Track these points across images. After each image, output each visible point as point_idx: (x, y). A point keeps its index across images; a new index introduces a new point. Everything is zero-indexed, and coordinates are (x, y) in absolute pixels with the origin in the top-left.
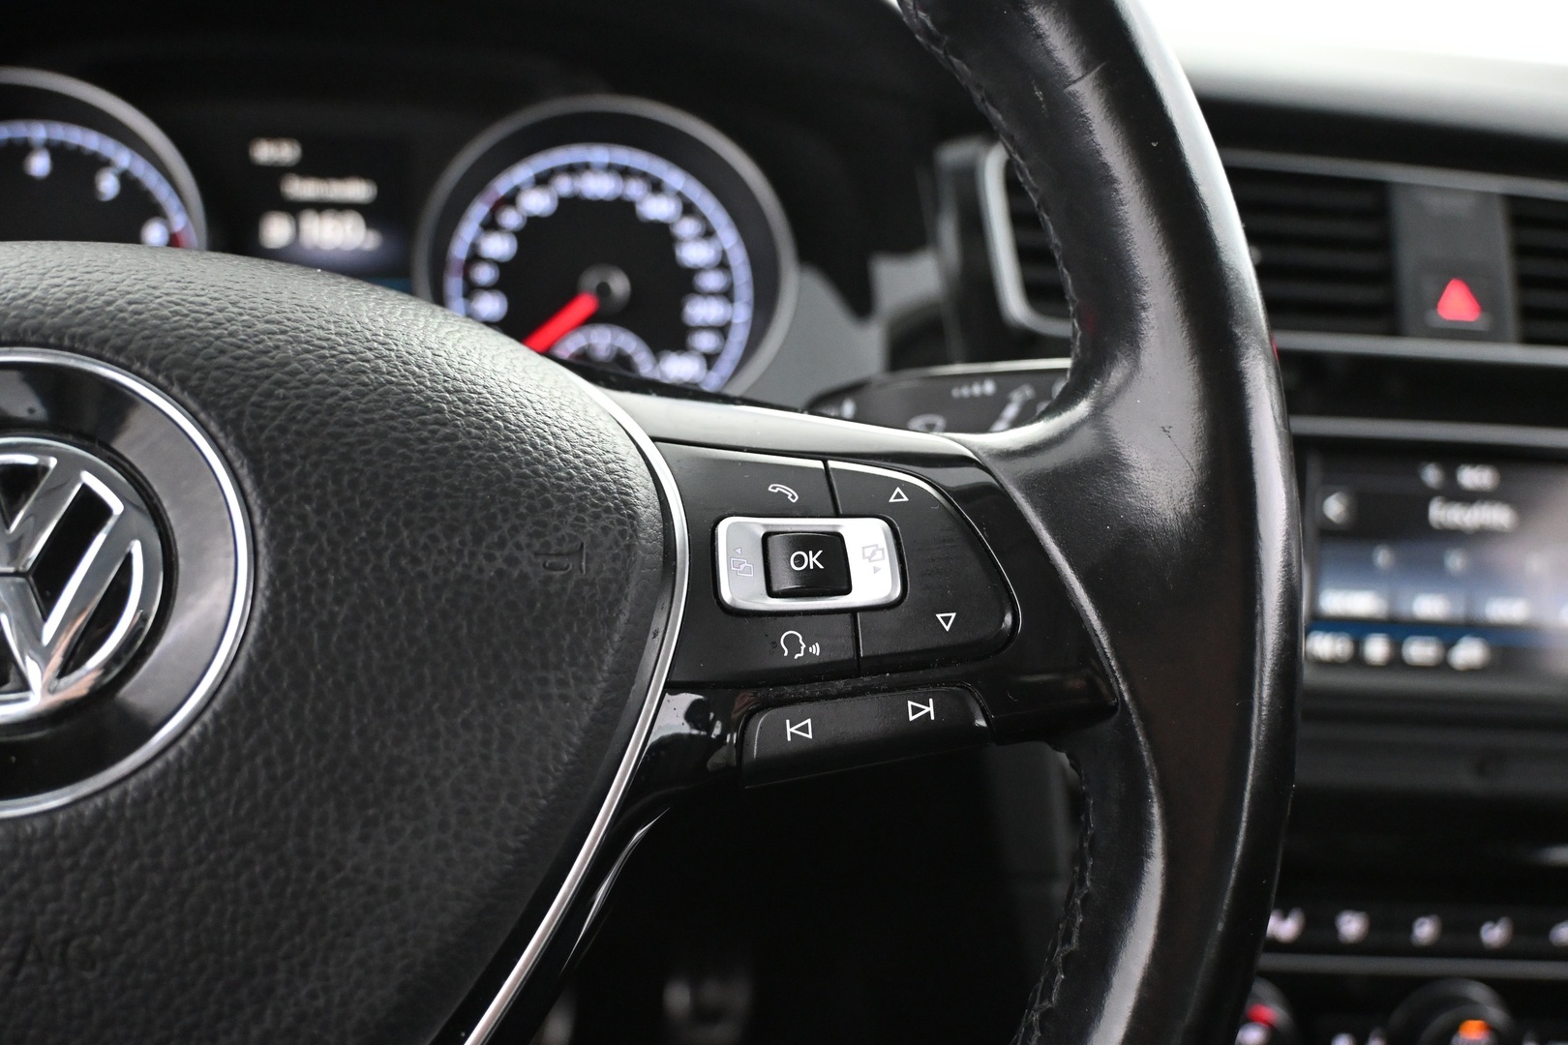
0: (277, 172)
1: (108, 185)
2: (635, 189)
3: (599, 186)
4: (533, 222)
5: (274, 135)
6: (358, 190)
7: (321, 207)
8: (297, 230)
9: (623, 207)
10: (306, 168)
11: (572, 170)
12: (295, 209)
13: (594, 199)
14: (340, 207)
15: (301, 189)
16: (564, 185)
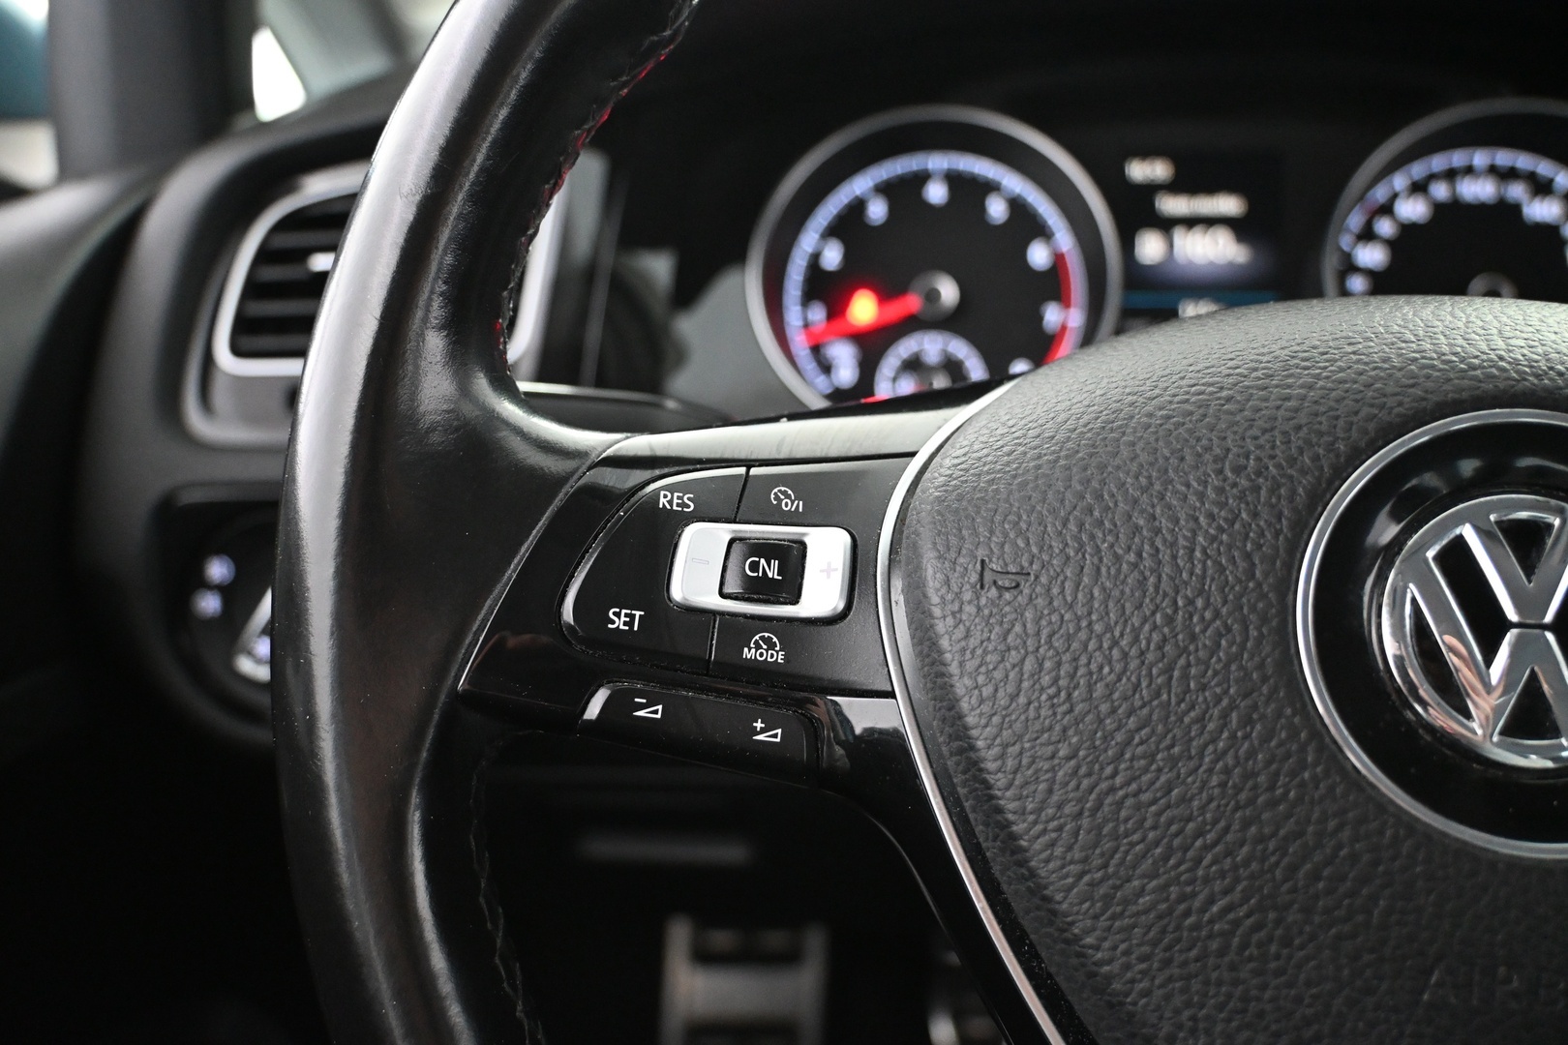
0: (1151, 189)
1: (997, 209)
2: (1517, 191)
3: (1478, 190)
4: (1408, 229)
5: (1146, 153)
6: (1228, 205)
7: (1191, 222)
8: (1171, 245)
9: (1506, 212)
10: (1178, 186)
11: (1451, 175)
12: (1167, 225)
13: (1475, 202)
14: (1209, 222)
15: (1173, 205)
16: (1440, 191)
